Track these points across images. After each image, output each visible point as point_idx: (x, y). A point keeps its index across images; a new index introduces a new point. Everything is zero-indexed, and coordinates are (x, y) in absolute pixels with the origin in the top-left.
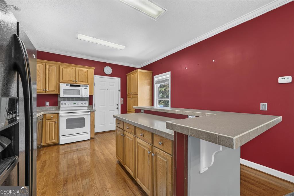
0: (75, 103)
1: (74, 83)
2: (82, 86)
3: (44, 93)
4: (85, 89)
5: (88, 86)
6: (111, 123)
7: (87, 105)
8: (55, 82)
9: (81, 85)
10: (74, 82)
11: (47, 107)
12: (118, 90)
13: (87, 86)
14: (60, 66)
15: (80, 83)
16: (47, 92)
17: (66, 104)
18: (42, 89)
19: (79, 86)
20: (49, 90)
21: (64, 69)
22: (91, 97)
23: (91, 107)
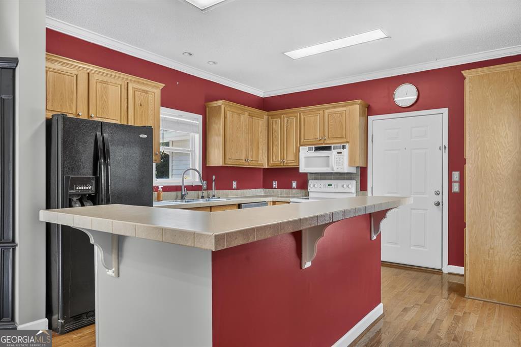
0: (331, 185)
1: (322, 144)
2: (335, 148)
3: (282, 166)
4: (338, 153)
5: (347, 146)
6: (415, 246)
7: (353, 190)
8: (295, 146)
9: (332, 146)
10: (321, 142)
11: (294, 191)
12: (440, 148)
13: (344, 147)
14: (302, 114)
15: (331, 141)
16: (285, 164)
17: (316, 186)
18: (280, 160)
19: (329, 148)
20: (287, 161)
21: (306, 118)
22: (364, 171)
23: (363, 195)
